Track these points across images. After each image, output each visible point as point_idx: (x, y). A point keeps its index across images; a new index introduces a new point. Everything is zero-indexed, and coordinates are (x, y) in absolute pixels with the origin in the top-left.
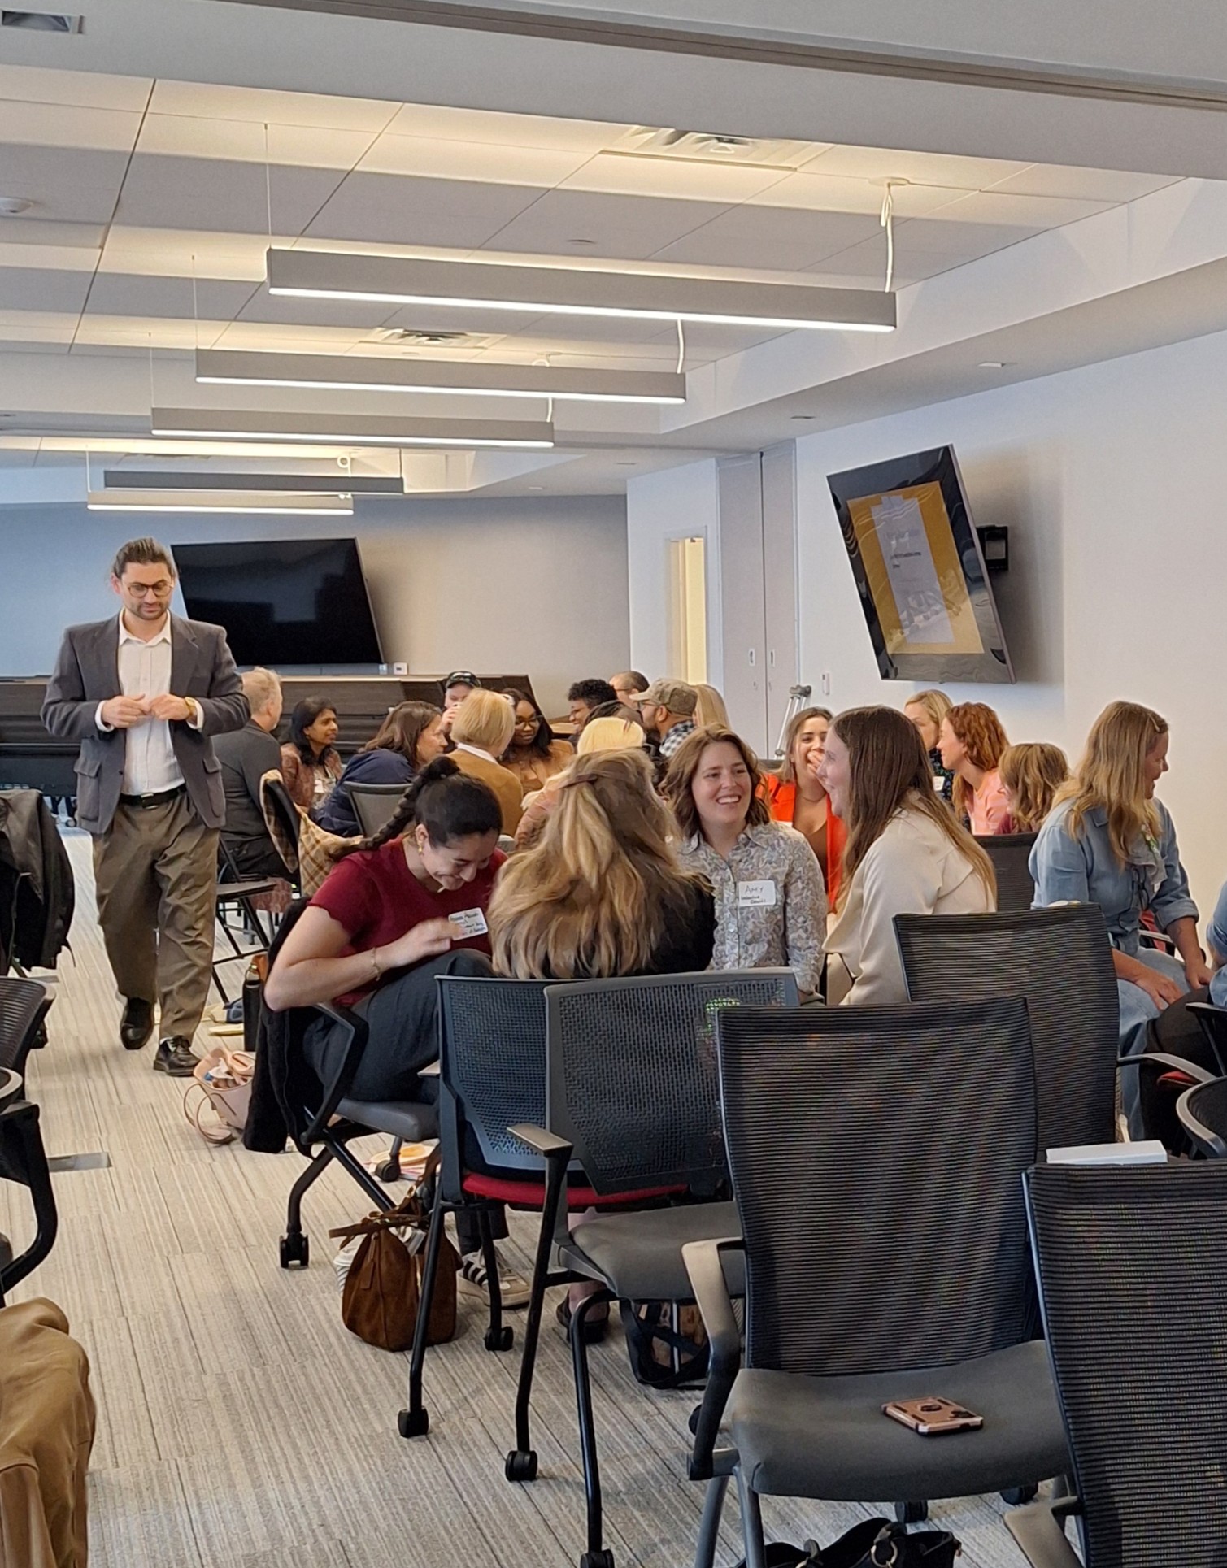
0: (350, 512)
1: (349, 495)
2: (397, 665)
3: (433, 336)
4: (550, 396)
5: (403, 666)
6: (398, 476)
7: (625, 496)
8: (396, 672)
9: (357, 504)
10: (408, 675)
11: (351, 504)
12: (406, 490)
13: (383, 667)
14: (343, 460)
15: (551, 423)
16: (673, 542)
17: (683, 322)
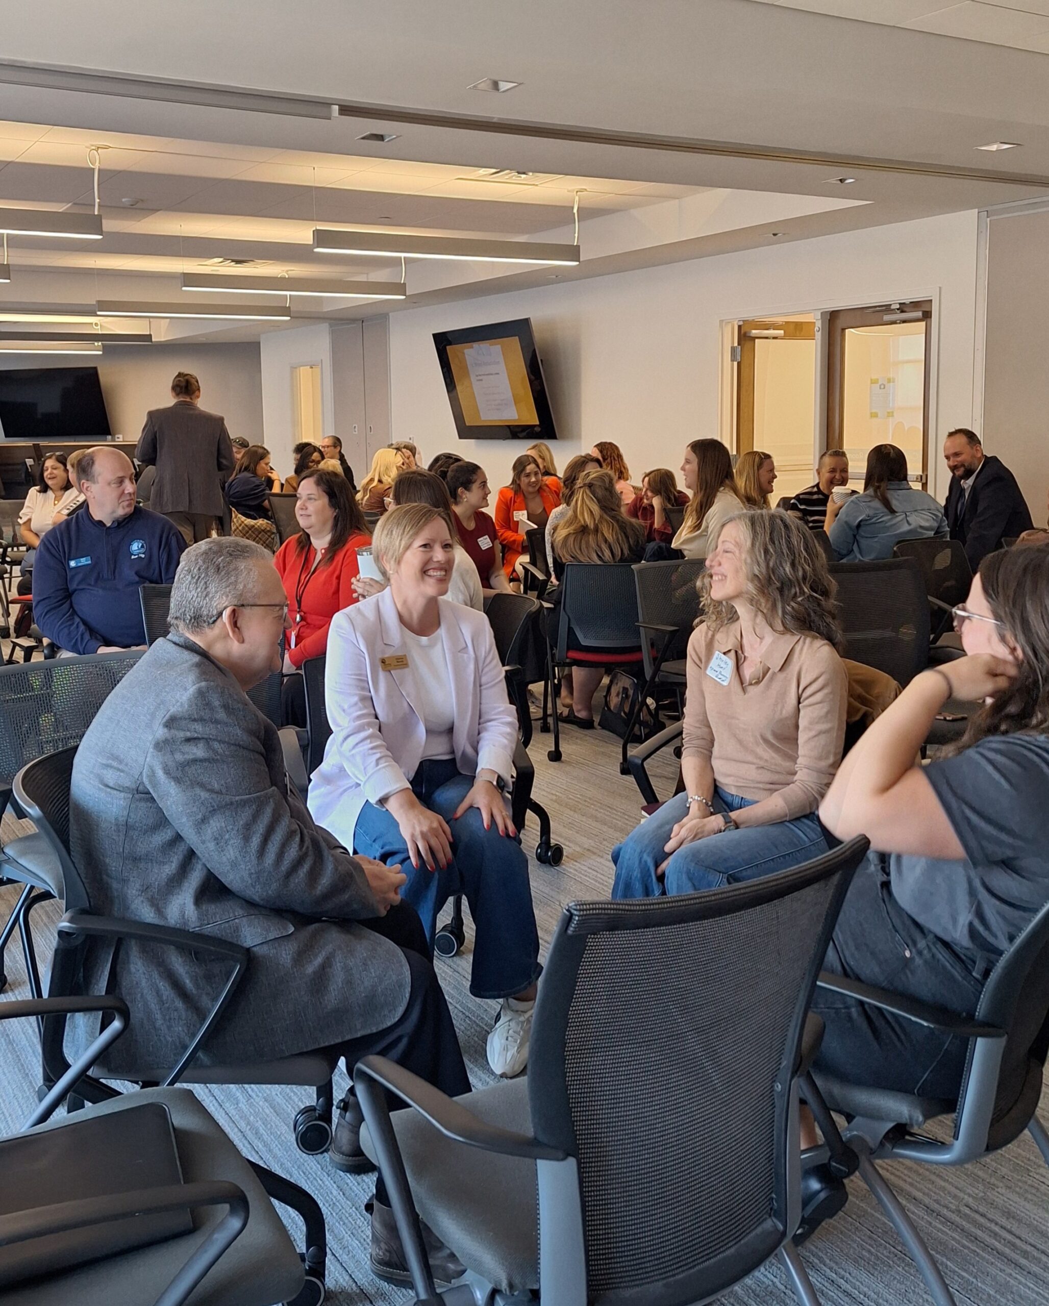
0: (100, 353)
1: (100, 343)
2: (117, 436)
3: (238, 262)
4: (288, 293)
5: (121, 436)
6: (148, 333)
7: (259, 343)
8: (117, 440)
9: (104, 348)
10: (124, 441)
11: (101, 348)
12: (153, 340)
13: (109, 437)
14: (96, 324)
15: (289, 307)
16: (293, 368)
17: (405, 258)
